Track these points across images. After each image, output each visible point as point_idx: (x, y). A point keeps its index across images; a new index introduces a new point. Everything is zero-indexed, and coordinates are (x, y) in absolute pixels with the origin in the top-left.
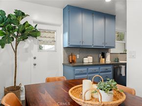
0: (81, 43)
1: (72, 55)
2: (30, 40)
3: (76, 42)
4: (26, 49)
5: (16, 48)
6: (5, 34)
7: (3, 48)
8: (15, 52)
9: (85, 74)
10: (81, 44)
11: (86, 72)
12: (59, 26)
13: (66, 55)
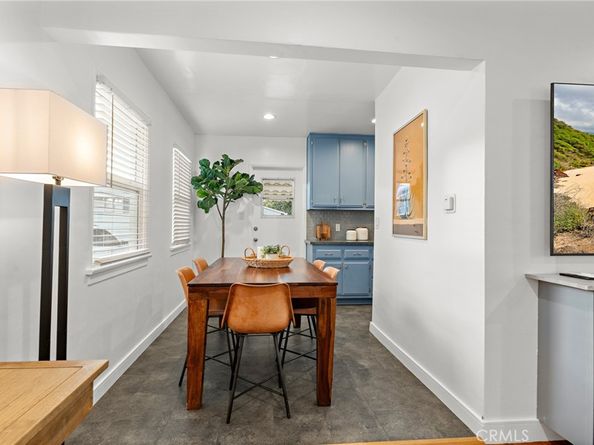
0: (337, 201)
1: (321, 225)
2: (246, 199)
3: (328, 200)
4: (242, 214)
5: (225, 209)
6: (207, 195)
7: (207, 212)
8: (223, 218)
9: (339, 259)
10: (337, 204)
11: (339, 256)
12: (300, 169)
13: (313, 225)
